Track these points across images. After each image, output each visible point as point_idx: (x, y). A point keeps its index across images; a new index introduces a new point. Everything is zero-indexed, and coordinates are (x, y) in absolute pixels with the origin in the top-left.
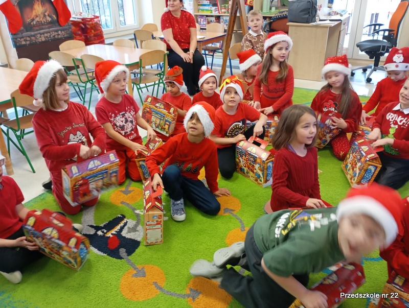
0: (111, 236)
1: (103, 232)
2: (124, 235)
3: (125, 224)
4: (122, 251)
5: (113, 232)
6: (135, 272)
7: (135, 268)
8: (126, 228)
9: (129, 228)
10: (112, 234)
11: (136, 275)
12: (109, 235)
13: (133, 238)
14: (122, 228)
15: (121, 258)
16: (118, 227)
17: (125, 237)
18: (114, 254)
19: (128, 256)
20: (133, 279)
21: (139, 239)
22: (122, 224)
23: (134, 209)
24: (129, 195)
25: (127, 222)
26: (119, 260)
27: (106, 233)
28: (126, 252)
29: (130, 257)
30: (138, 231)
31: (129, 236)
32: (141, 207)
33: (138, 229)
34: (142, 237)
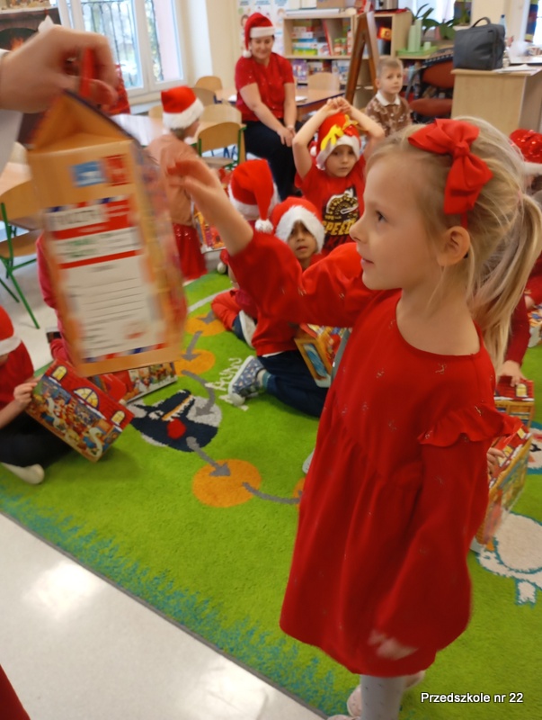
0: (172, 420)
1: (158, 414)
2: (191, 419)
3: (192, 403)
4: (191, 441)
5: (174, 414)
6: (213, 469)
7: (214, 464)
8: (193, 408)
9: (198, 409)
10: (173, 417)
11: (215, 474)
12: (168, 418)
13: (205, 422)
14: (187, 410)
15: (190, 450)
16: (181, 408)
17: (192, 422)
18: (178, 443)
19: (201, 447)
20: (212, 478)
21: (215, 424)
22: (186, 403)
23: (203, 382)
24: (193, 361)
25: (194, 400)
26: (187, 453)
27: (163, 416)
28: (198, 441)
29: (203, 449)
30: (212, 413)
31: (199, 420)
32: (215, 378)
33: (212, 409)
34: (219, 421)
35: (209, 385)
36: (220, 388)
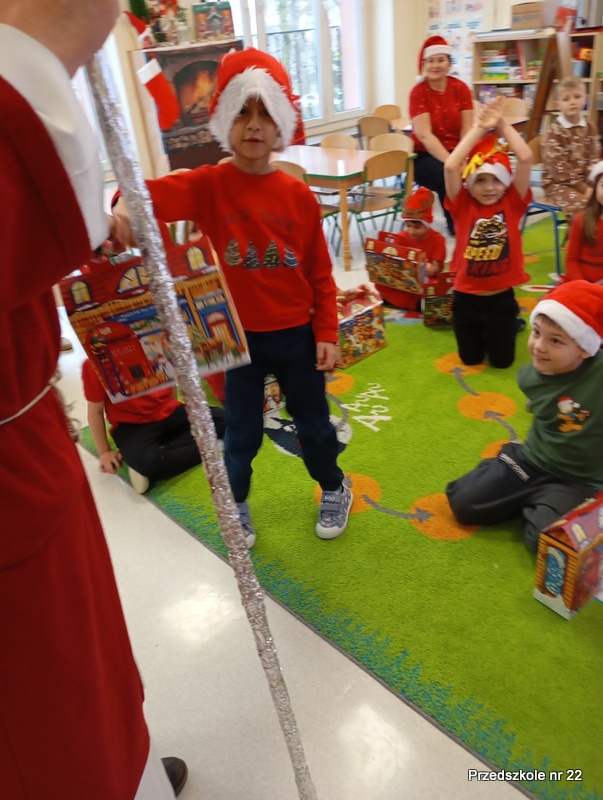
21: (346, 441)
23: (339, 402)
24: (332, 382)
30: (343, 431)
32: (350, 400)
33: (344, 428)
34: (349, 439)
35: (344, 406)
36: (354, 409)
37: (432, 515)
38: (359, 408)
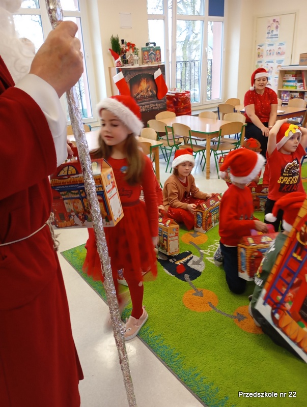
0: (179, 264)
1: (174, 260)
2: (189, 265)
3: (191, 258)
4: (187, 276)
5: (181, 261)
6: (195, 292)
7: (195, 290)
8: (191, 260)
9: (194, 261)
11: (195, 294)
12: (178, 263)
13: (196, 269)
14: (188, 261)
16: (185, 259)
17: (189, 267)
18: (181, 276)
19: (191, 280)
20: (193, 296)
21: (200, 271)
22: (188, 258)
23: (199, 249)
24: (196, 238)
25: (193, 257)
26: (184, 282)
27: (176, 262)
28: (190, 277)
29: (191, 281)
30: (200, 265)
31: (193, 267)
32: (205, 248)
33: (201, 263)
34: (203, 269)
35: (202, 251)
36: (207, 253)
37: (245, 317)
38: (209, 253)
